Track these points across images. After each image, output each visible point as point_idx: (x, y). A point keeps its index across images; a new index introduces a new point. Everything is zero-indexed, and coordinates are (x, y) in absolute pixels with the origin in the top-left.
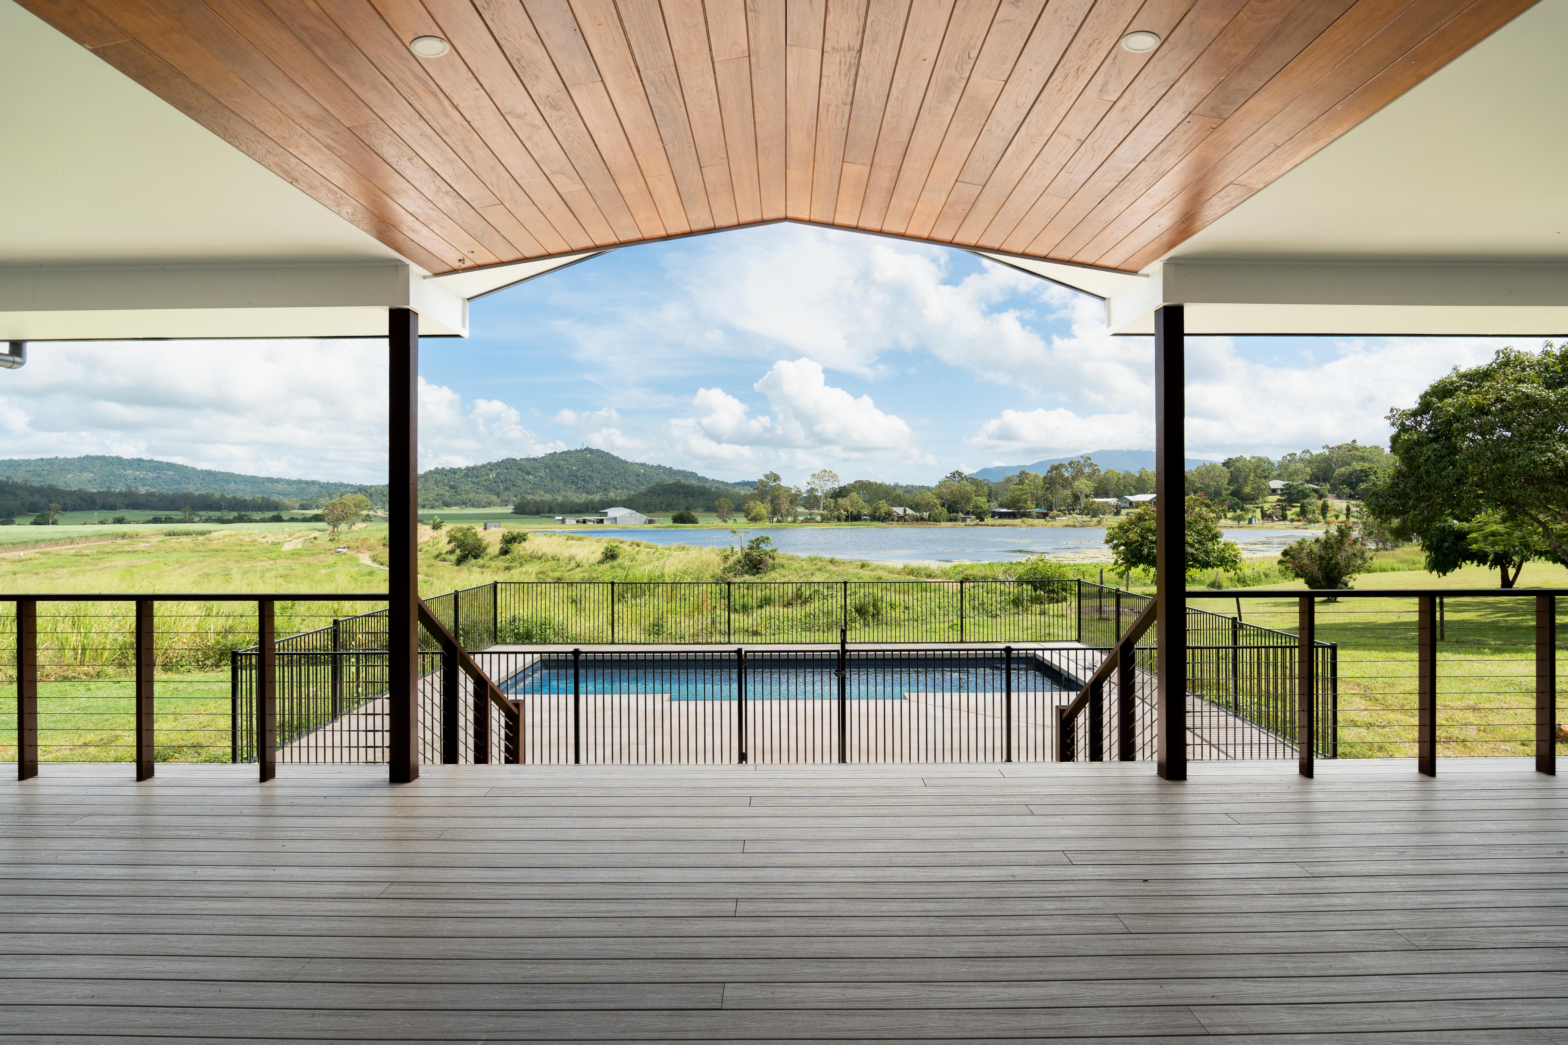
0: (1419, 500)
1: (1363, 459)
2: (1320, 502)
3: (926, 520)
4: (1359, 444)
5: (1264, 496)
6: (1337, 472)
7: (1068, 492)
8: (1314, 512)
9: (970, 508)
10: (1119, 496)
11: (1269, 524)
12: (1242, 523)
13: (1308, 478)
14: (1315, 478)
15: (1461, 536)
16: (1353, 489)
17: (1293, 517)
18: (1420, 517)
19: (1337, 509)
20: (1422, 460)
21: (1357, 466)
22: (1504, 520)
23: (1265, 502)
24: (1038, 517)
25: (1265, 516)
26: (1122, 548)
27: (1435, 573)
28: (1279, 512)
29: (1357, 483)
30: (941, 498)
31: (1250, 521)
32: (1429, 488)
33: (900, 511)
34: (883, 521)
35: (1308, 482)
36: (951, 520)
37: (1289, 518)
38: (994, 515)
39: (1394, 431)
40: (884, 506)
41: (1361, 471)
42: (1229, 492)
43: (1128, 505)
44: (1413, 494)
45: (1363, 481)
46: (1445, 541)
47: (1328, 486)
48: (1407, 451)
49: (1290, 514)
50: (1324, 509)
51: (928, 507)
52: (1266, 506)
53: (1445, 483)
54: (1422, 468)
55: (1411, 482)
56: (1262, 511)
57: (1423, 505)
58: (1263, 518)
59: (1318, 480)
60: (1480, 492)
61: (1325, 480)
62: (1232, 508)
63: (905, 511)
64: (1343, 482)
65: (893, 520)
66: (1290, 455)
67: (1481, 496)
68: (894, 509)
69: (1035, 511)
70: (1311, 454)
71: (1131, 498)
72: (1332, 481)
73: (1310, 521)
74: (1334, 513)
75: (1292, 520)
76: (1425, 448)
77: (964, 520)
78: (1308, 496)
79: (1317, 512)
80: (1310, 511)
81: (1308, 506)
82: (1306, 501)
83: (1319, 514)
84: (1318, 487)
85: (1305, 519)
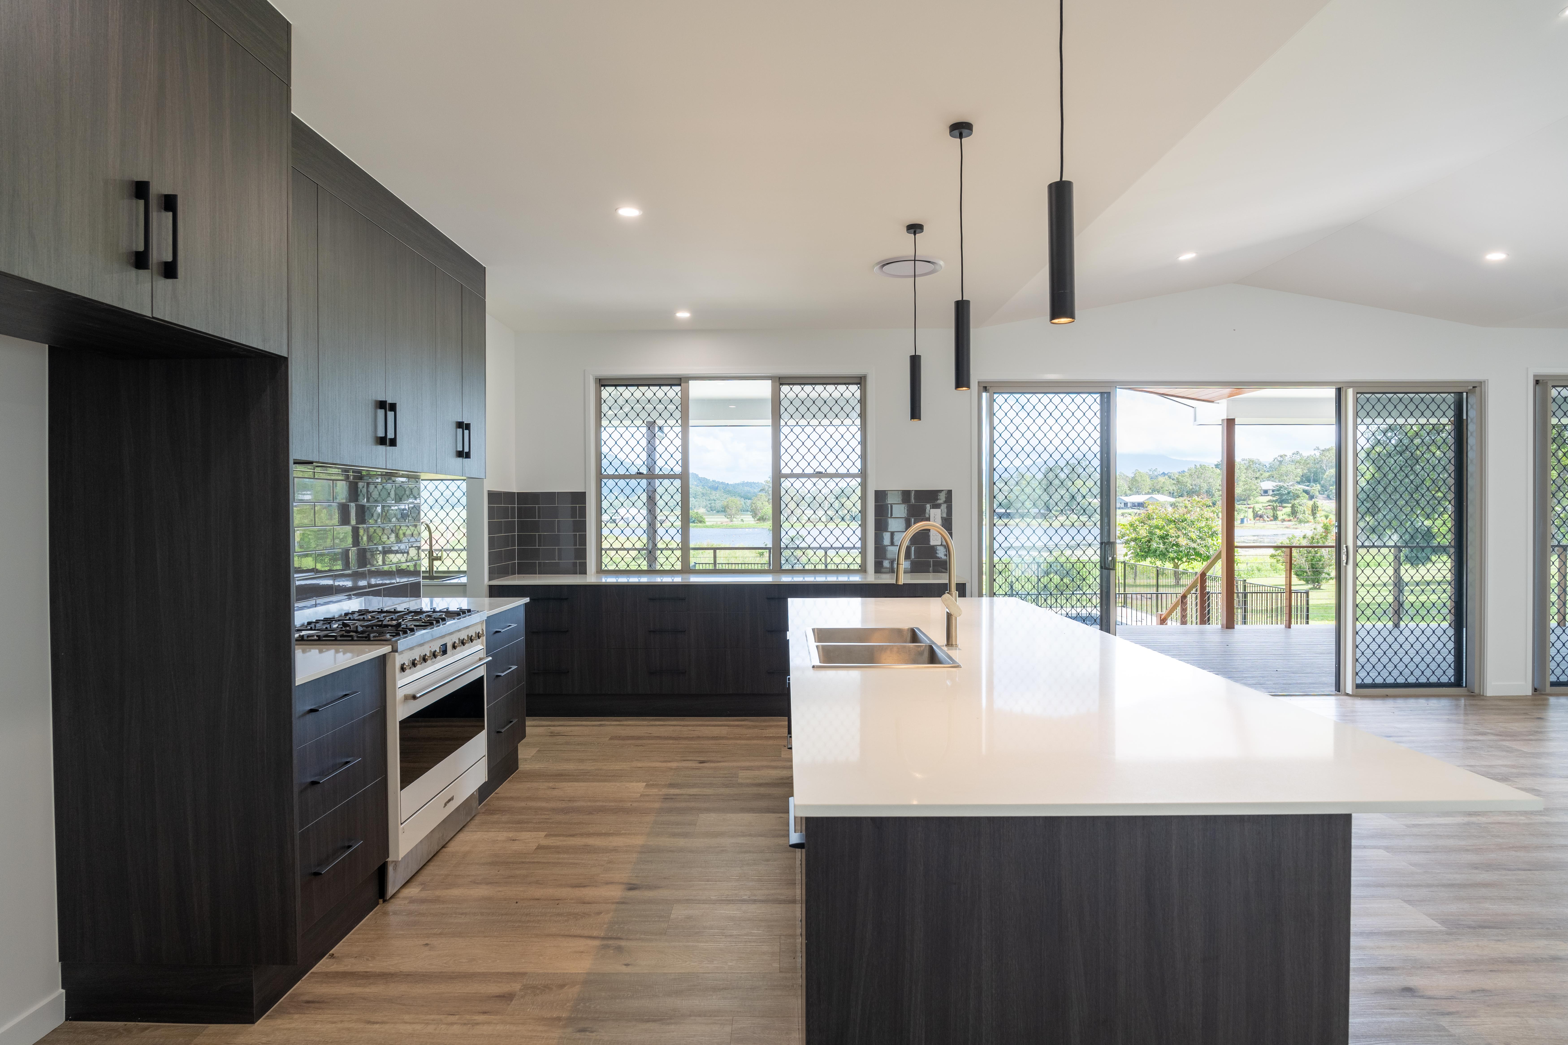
2: (1311, 503)
5: (1255, 497)
6: (1327, 473)
7: (1066, 493)
8: (1304, 513)
11: (1260, 524)
13: (1299, 479)
14: (1306, 479)
17: (1285, 517)
19: (1327, 509)
23: (1257, 503)
25: (1257, 516)
26: (1132, 544)
28: (1270, 513)
31: (1244, 521)
35: (1299, 483)
37: (1280, 518)
43: (1123, 505)
47: (1318, 487)
49: (1280, 514)
50: (1314, 510)
52: (1258, 507)
56: (1253, 511)
58: (1254, 518)
59: (1309, 481)
61: (1315, 481)
66: (1281, 456)
70: (1301, 455)
71: (1126, 499)
72: (1322, 482)
73: (1300, 522)
74: (1324, 513)
75: (1283, 520)
78: (1298, 497)
79: (1307, 512)
80: (1301, 511)
81: (1299, 507)
82: (1296, 502)
83: (1307, 515)
84: (1307, 488)
85: (1296, 519)
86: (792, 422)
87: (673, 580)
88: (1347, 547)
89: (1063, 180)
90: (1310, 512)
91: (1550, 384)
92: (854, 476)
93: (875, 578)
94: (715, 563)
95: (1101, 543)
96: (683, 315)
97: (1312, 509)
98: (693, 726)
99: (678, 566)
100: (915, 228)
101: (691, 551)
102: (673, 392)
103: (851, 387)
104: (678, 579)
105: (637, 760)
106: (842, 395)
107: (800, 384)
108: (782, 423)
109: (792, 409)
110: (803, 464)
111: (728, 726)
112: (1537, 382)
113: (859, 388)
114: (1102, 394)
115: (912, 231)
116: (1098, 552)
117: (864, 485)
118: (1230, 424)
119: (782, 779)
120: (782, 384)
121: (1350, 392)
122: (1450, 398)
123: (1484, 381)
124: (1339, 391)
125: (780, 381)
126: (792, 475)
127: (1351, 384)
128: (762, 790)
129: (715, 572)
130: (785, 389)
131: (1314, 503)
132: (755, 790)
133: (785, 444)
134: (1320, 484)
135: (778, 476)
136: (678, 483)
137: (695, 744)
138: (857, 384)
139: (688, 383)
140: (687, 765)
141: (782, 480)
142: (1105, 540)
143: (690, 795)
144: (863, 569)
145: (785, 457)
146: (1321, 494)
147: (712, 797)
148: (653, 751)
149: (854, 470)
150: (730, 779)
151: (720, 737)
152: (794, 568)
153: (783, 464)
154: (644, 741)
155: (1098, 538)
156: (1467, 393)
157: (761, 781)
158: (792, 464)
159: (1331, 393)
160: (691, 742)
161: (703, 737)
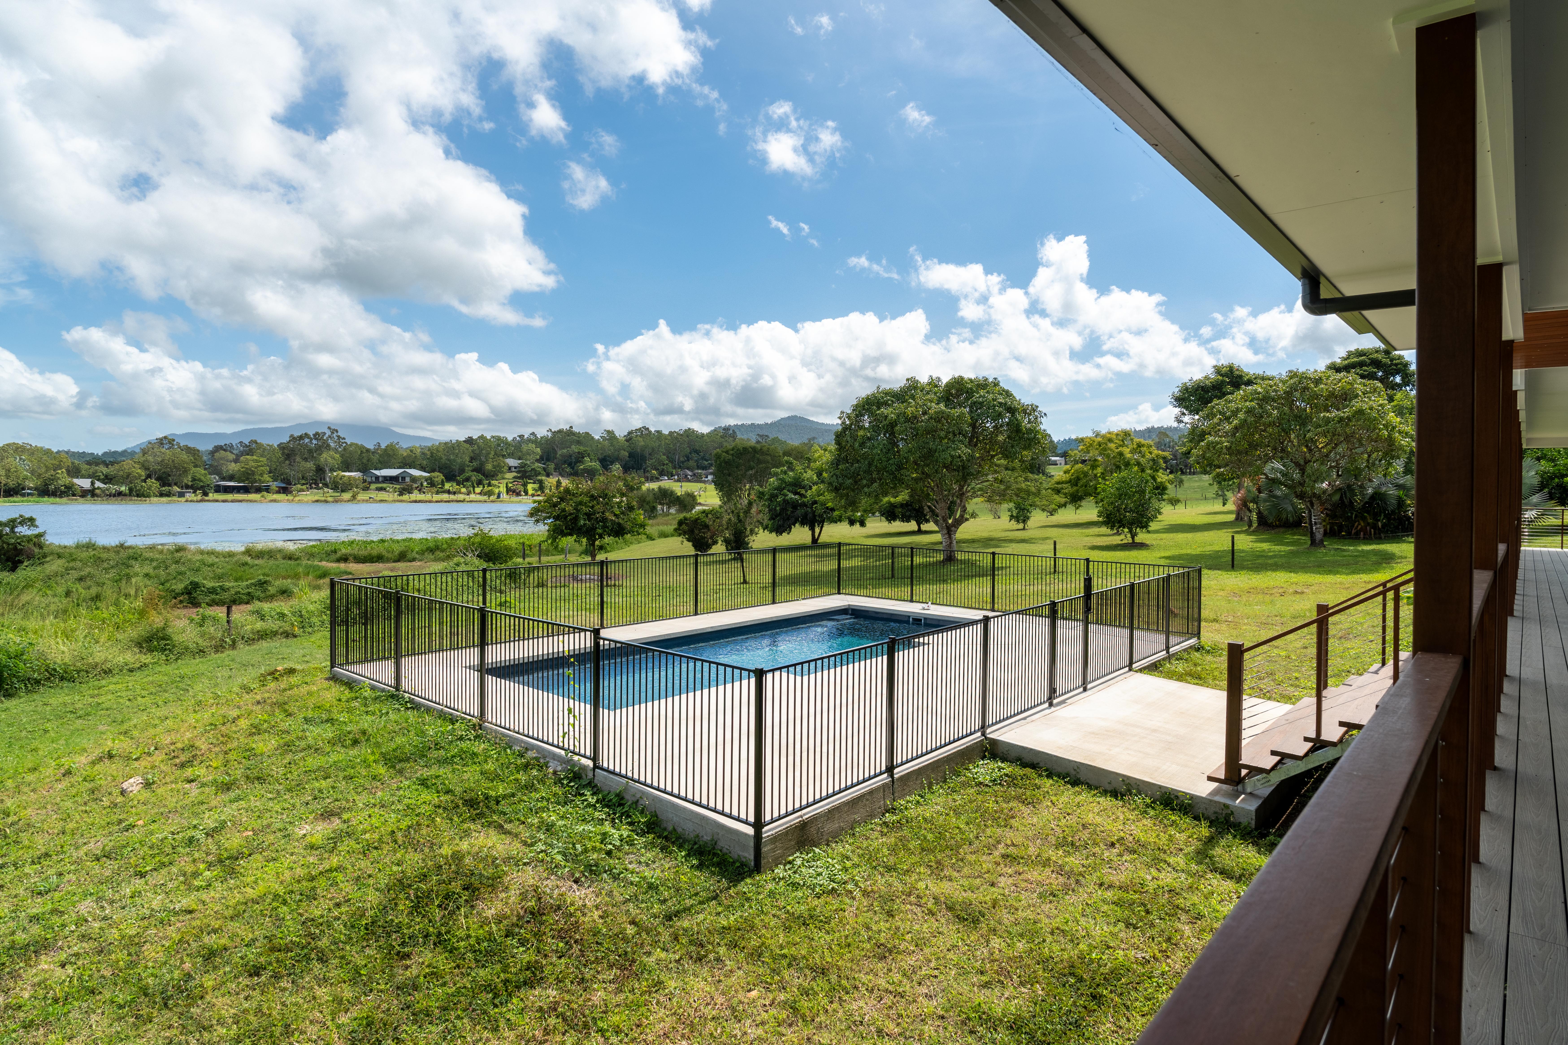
1: (579, 443)
3: (125, 495)
4: (575, 429)
5: (502, 472)
6: (559, 453)
7: (310, 465)
8: (550, 488)
9: (188, 480)
10: (364, 470)
11: (515, 498)
12: (492, 498)
13: (537, 457)
14: (542, 458)
16: (573, 468)
17: (533, 492)
21: (575, 448)
23: (507, 478)
24: (278, 492)
25: (509, 491)
28: (520, 488)
29: (576, 463)
30: (147, 469)
31: (499, 497)
33: (85, 483)
34: (61, 497)
35: (537, 461)
36: (162, 495)
37: (529, 493)
38: (218, 489)
40: (64, 479)
41: (579, 453)
42: (470, 469)
43: (374, 479)
45: (579, 462)
47: (553, 465)
49: (529, 489)
51: (127, 478)
52: (508, 482)
56: (505, 487)
58: (507, 493)
59: (545, 460)
61: (551, 460)
62: (480, 483)
63: (93, 483)
64: (565, 462)
65: (74, 495)
66: (520, 436)
68: (76, 481)
69: (274, 485)
71: (377, 472)
72: (556, 461)
75: (533, 495)
77: (181, 495)
80: (547, 487)
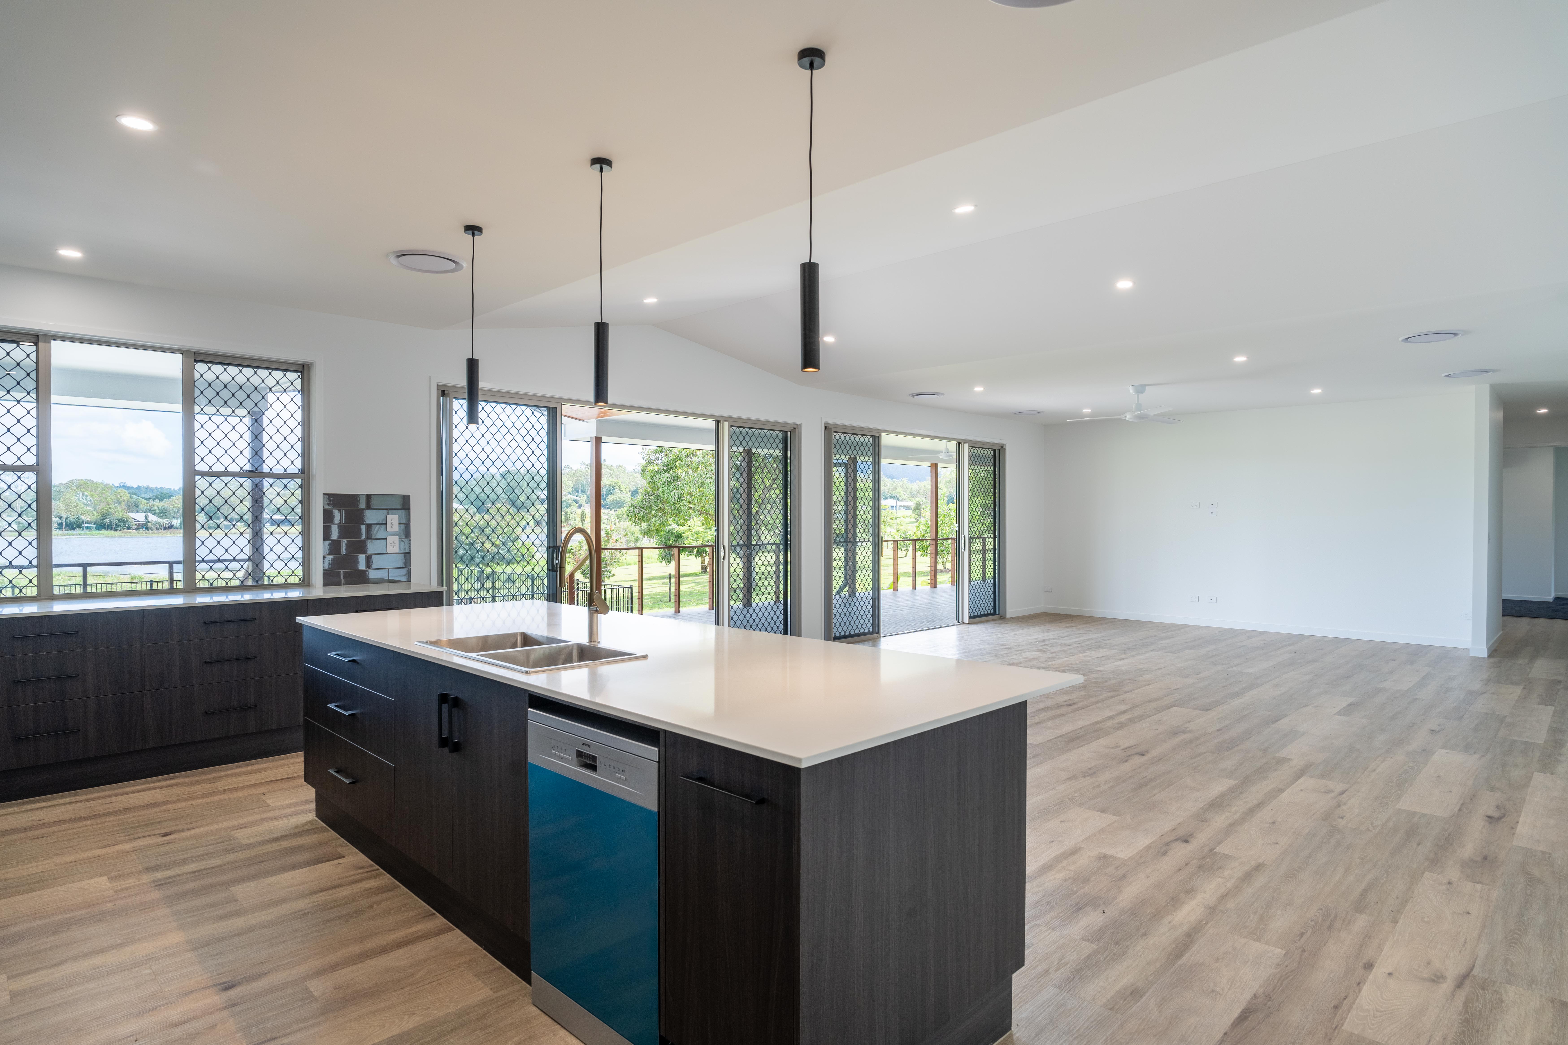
0: (659, 510)
2: (579, 511)
8: (575, 520)
13: (570, 490)
15: (679, 536)
18: (658, 522)
20: (660, 484)
22: (703, 524)
27: (664, 562)
32: (663, 502)
33: (140, 517)
34: (115, 529)
39: (643, 462)
40: (114, 513)
44: (654, 506)
45: (611, 493)
46: (669, 539)
48: (652, 478)
53: (672, 499)
54: (660, 489)
55: (654, 498)
57: (660, 514)
59: (578, 492)
60: (690, 506)
63: (146, 517)
65: (129, 528)
67: (691, 508)
70: (571, 469)
76: (662, 476)
78: (570, 505)
79: (577, 519)
80: (572, 518)
81: (571, 514)
82: (568, 510)
83: (577, 522)
84: (576, 498)
85: (568, 526)
86: (210, 409)
87: (20, 610)
88: (724, 546)
89: (812, 261)
90: (579, 519)
91: (833, 430)
92: (292, 477)
93: (324, 592)
94: (85, 584)
95: (549, 548)
96: (70, 253)
97: (581, 517)
98: (102, 798)
99: (32, 592)
100: (473, 229)
101: (54, 569)
102: (23, 352)
103: (289, 374)
104: (31, 609)
105: (57, 855)
106: (248, 380)
107: (222, 364)
108: (197, 409)
109: (210, 393)
110: (226, 460)
111: (158, 788)
112: (826, 428)
113: (299, 376)
114: (549, 408)
115: (470, 232)
116: (545, 555)
117: (306, 488)
118: (598, 441)
119: (297, 827)
120: (197, 361)
121: (726, 425)
122: (780, 435)
123: (800, 425)
124: (718, 423)
125: (195, 357)
126: (210, 473)
127: (727, 419)
128: (285, 844)
129: (85, 596)
130: (201, 367)
131: (583, 511)
132: (275, 846)
133: (201, 434)
134: (586, 494)
135: (191, 474)
136: (30, 478)
137: (133, 817)
138: (297, 372)
139: (51, 343)
140: (150, 842)
141: (197, 478)
142: (551, 545)
143: (192, 873)
144: (305, 582)
145: (201, 451)
146: (587, 503)
147: (225, 867)
148: (70, 840)
149: (293, 470)
150: (228, 843)
151: (160, 803)
152: (214, 585)
153: (197, 459)
154: (42, 831)
155: (545, 543)
156: (790, 432)
157: (276, 835)
158: (211, 460)
159: (711, 424)
160: (125, 816)
161: (133, 808)
